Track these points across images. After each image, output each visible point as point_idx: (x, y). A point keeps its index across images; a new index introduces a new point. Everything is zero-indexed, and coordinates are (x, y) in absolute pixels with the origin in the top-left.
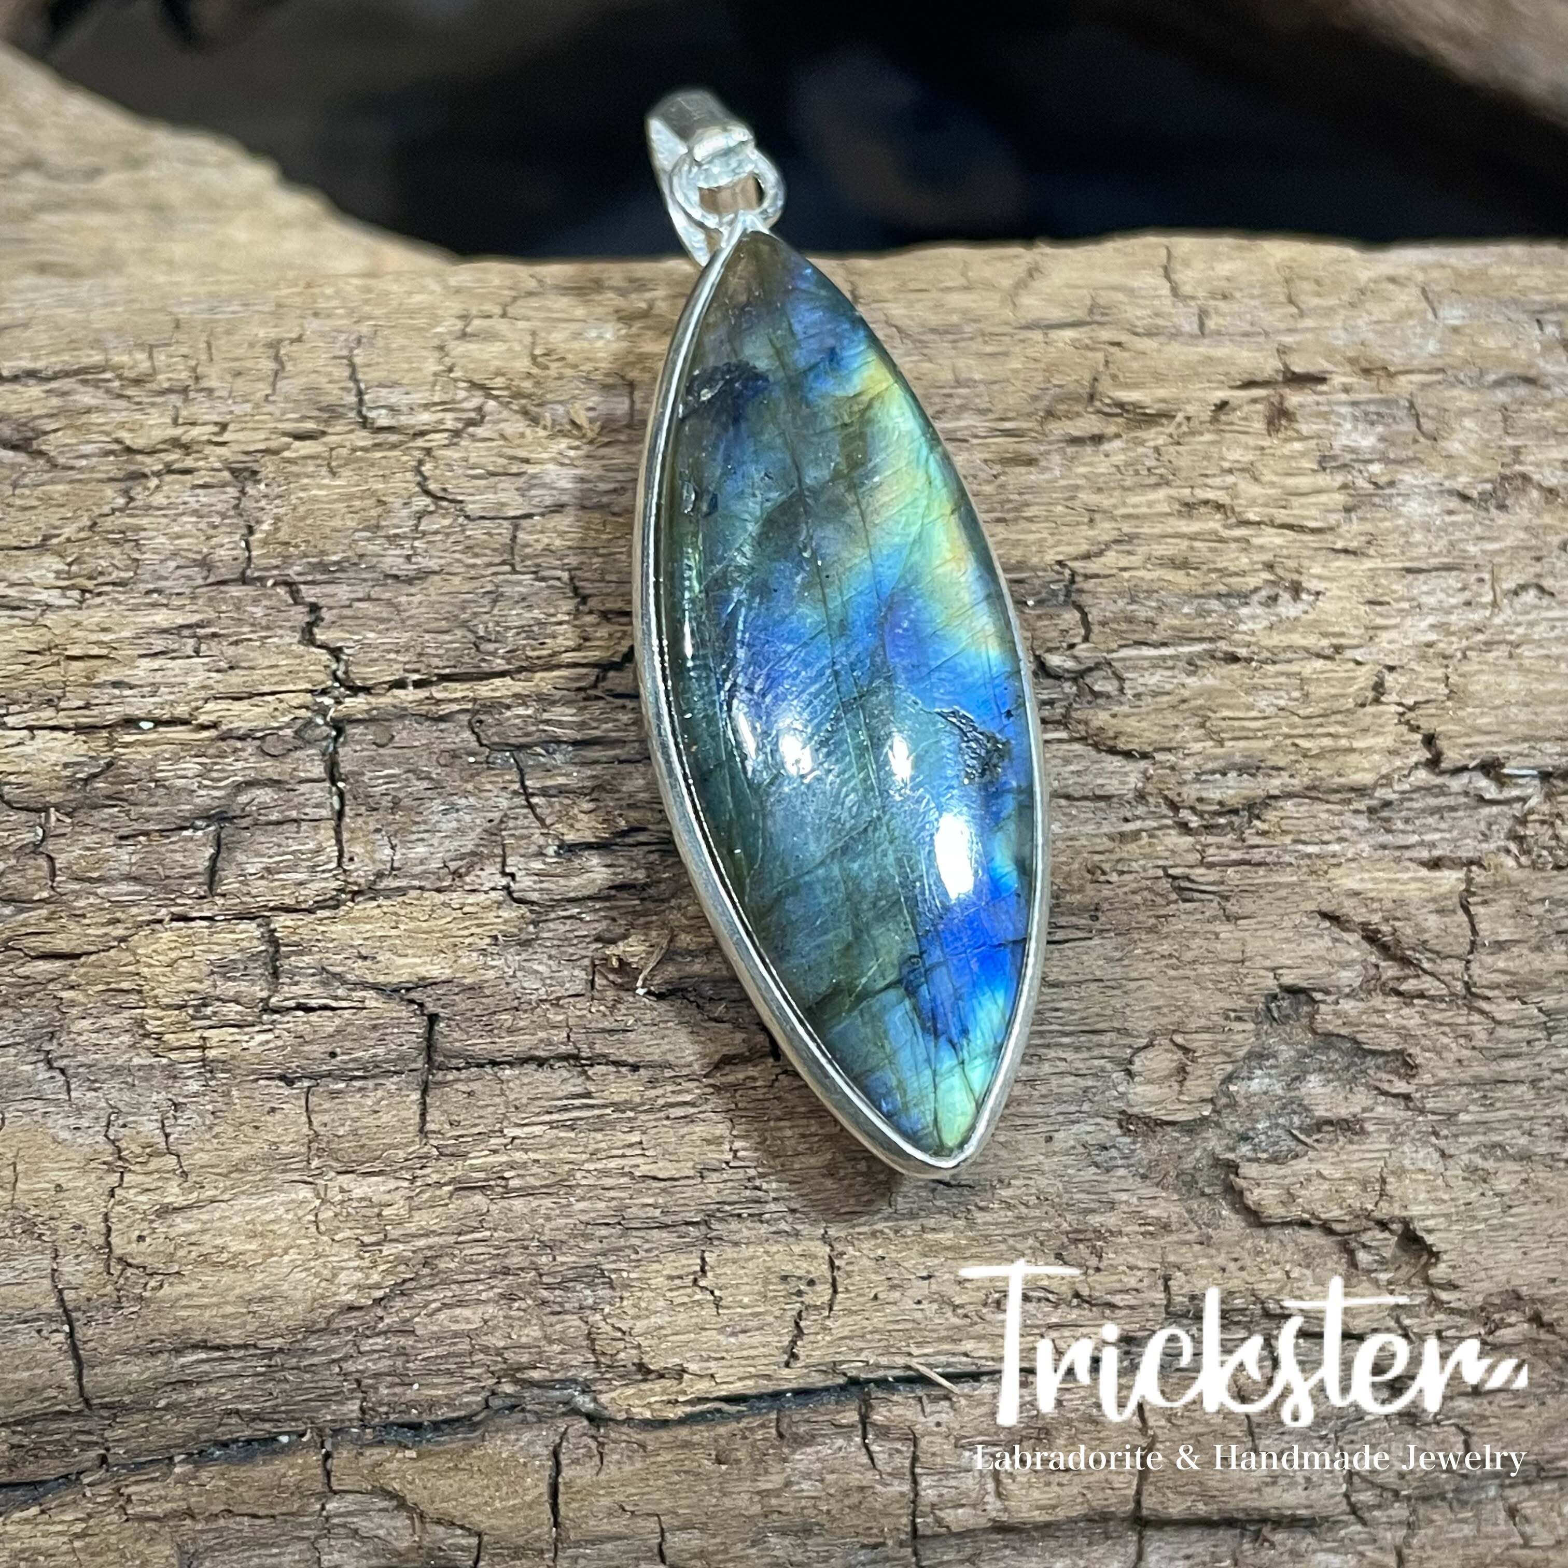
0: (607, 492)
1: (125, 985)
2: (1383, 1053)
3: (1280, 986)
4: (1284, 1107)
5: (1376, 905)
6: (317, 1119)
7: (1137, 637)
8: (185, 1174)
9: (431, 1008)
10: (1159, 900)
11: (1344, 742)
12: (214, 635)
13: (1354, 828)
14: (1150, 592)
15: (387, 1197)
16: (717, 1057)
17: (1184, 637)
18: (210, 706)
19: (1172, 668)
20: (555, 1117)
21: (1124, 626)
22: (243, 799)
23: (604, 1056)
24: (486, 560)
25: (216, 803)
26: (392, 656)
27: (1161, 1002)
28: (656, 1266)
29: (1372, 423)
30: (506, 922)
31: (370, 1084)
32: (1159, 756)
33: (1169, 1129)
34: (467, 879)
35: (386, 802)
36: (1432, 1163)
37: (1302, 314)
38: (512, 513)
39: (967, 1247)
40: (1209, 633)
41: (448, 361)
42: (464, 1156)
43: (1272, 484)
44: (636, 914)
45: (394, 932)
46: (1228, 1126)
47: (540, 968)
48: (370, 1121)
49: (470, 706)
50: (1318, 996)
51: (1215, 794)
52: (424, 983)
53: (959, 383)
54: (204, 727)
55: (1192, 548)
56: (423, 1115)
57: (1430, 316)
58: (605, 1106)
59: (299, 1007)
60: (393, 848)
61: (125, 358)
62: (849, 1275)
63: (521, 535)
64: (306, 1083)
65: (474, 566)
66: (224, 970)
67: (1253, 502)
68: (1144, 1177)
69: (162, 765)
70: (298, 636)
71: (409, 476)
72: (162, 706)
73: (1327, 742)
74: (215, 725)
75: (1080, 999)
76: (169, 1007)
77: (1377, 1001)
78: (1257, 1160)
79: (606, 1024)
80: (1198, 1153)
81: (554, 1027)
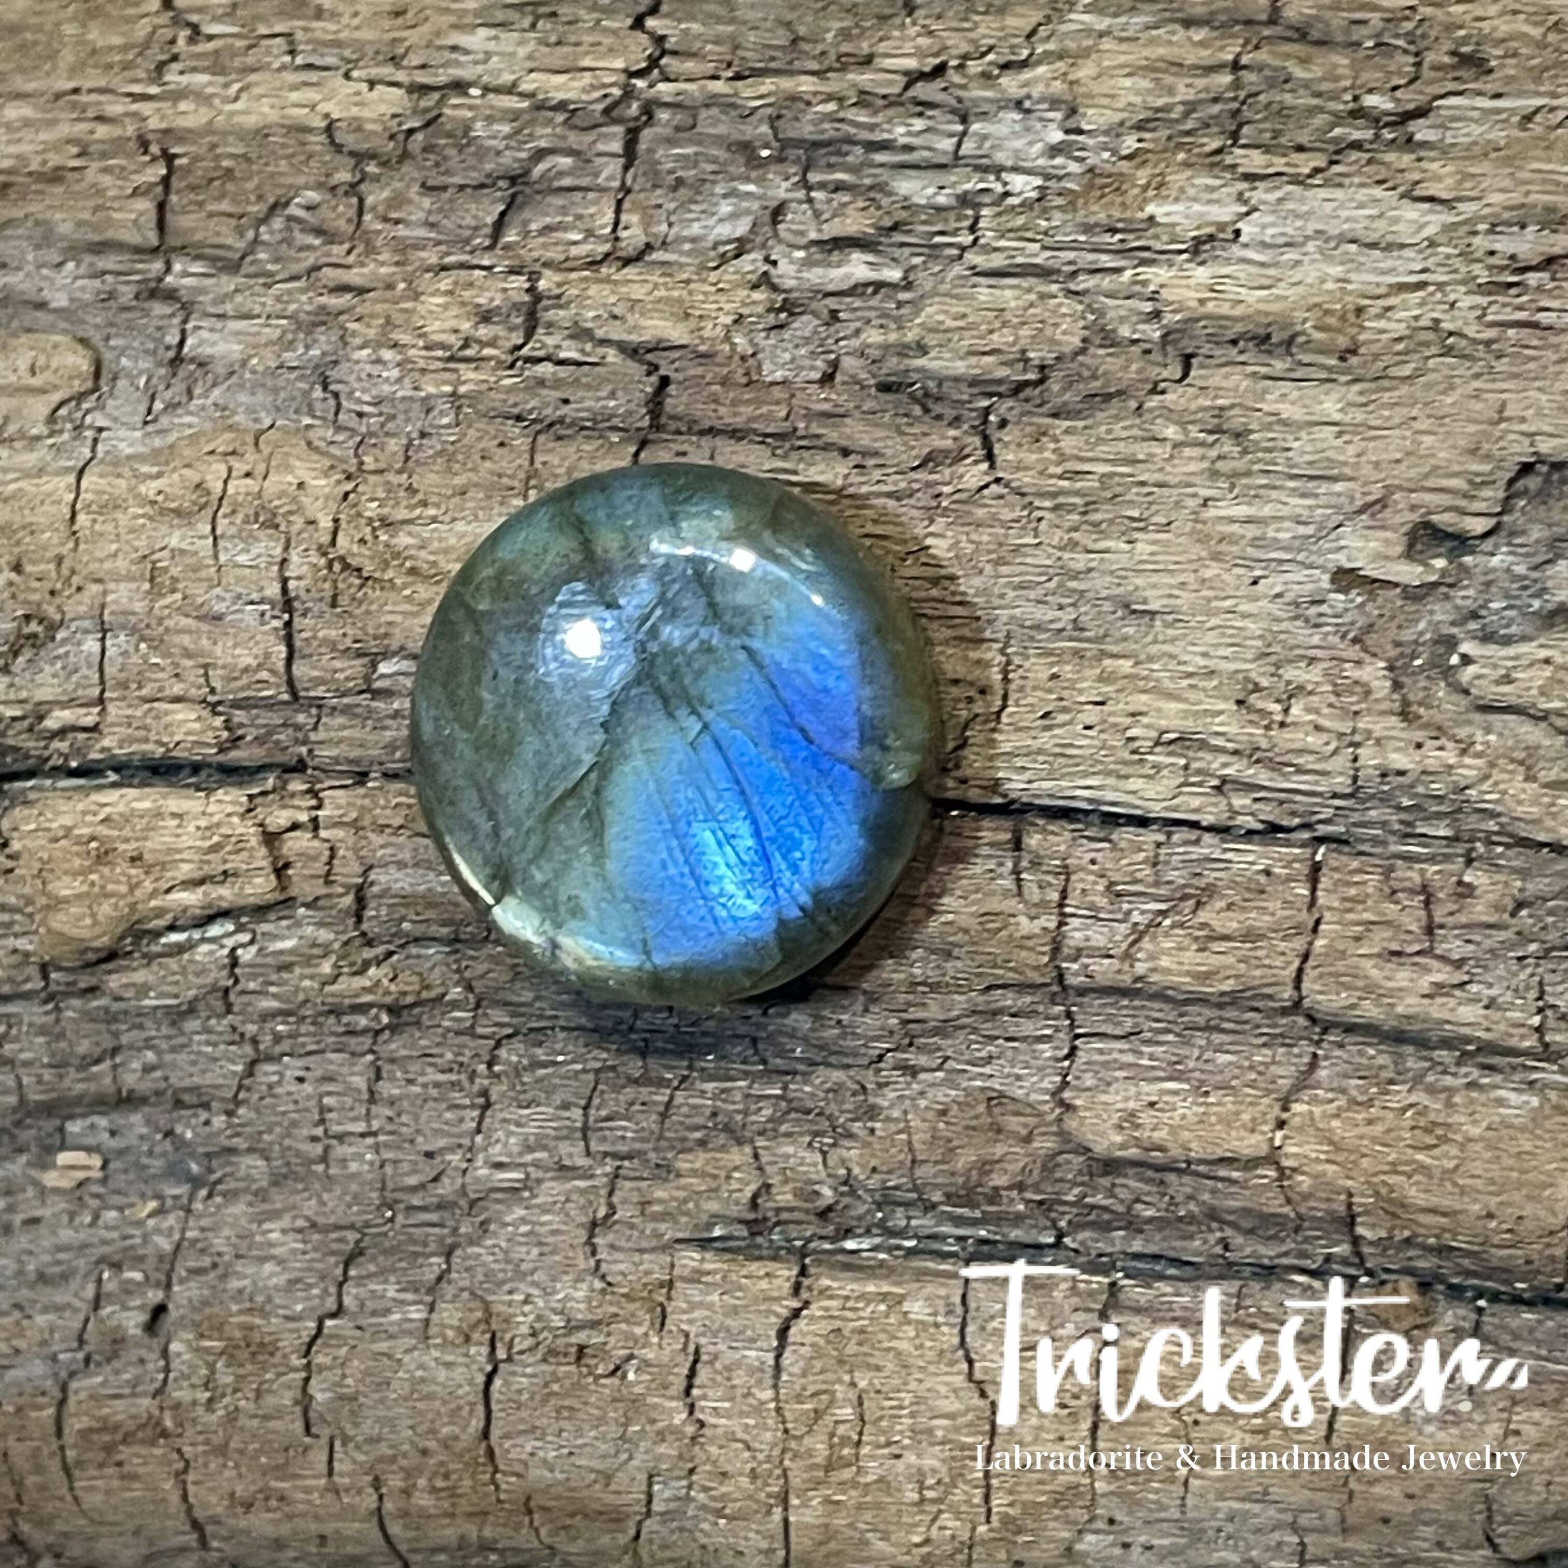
3: (1537, 455)
4: (1525, 588)
6: (539, 458)
8: (413, 491)
12: (553, 15)
18: (533, 76)
19: (1503, 121)
22: (545, 164)
31: (595, 434)
35: (670, 179)
52: (663, 346)
54: (523, 96)
59: (548, 358)
60: (670, 225)
62: (1021, 689)
64: (539, 427)
68: (1355, 641)
70: (629, 21)
74: (532, 96)
80: (1422, 626)
81: (777, 403)
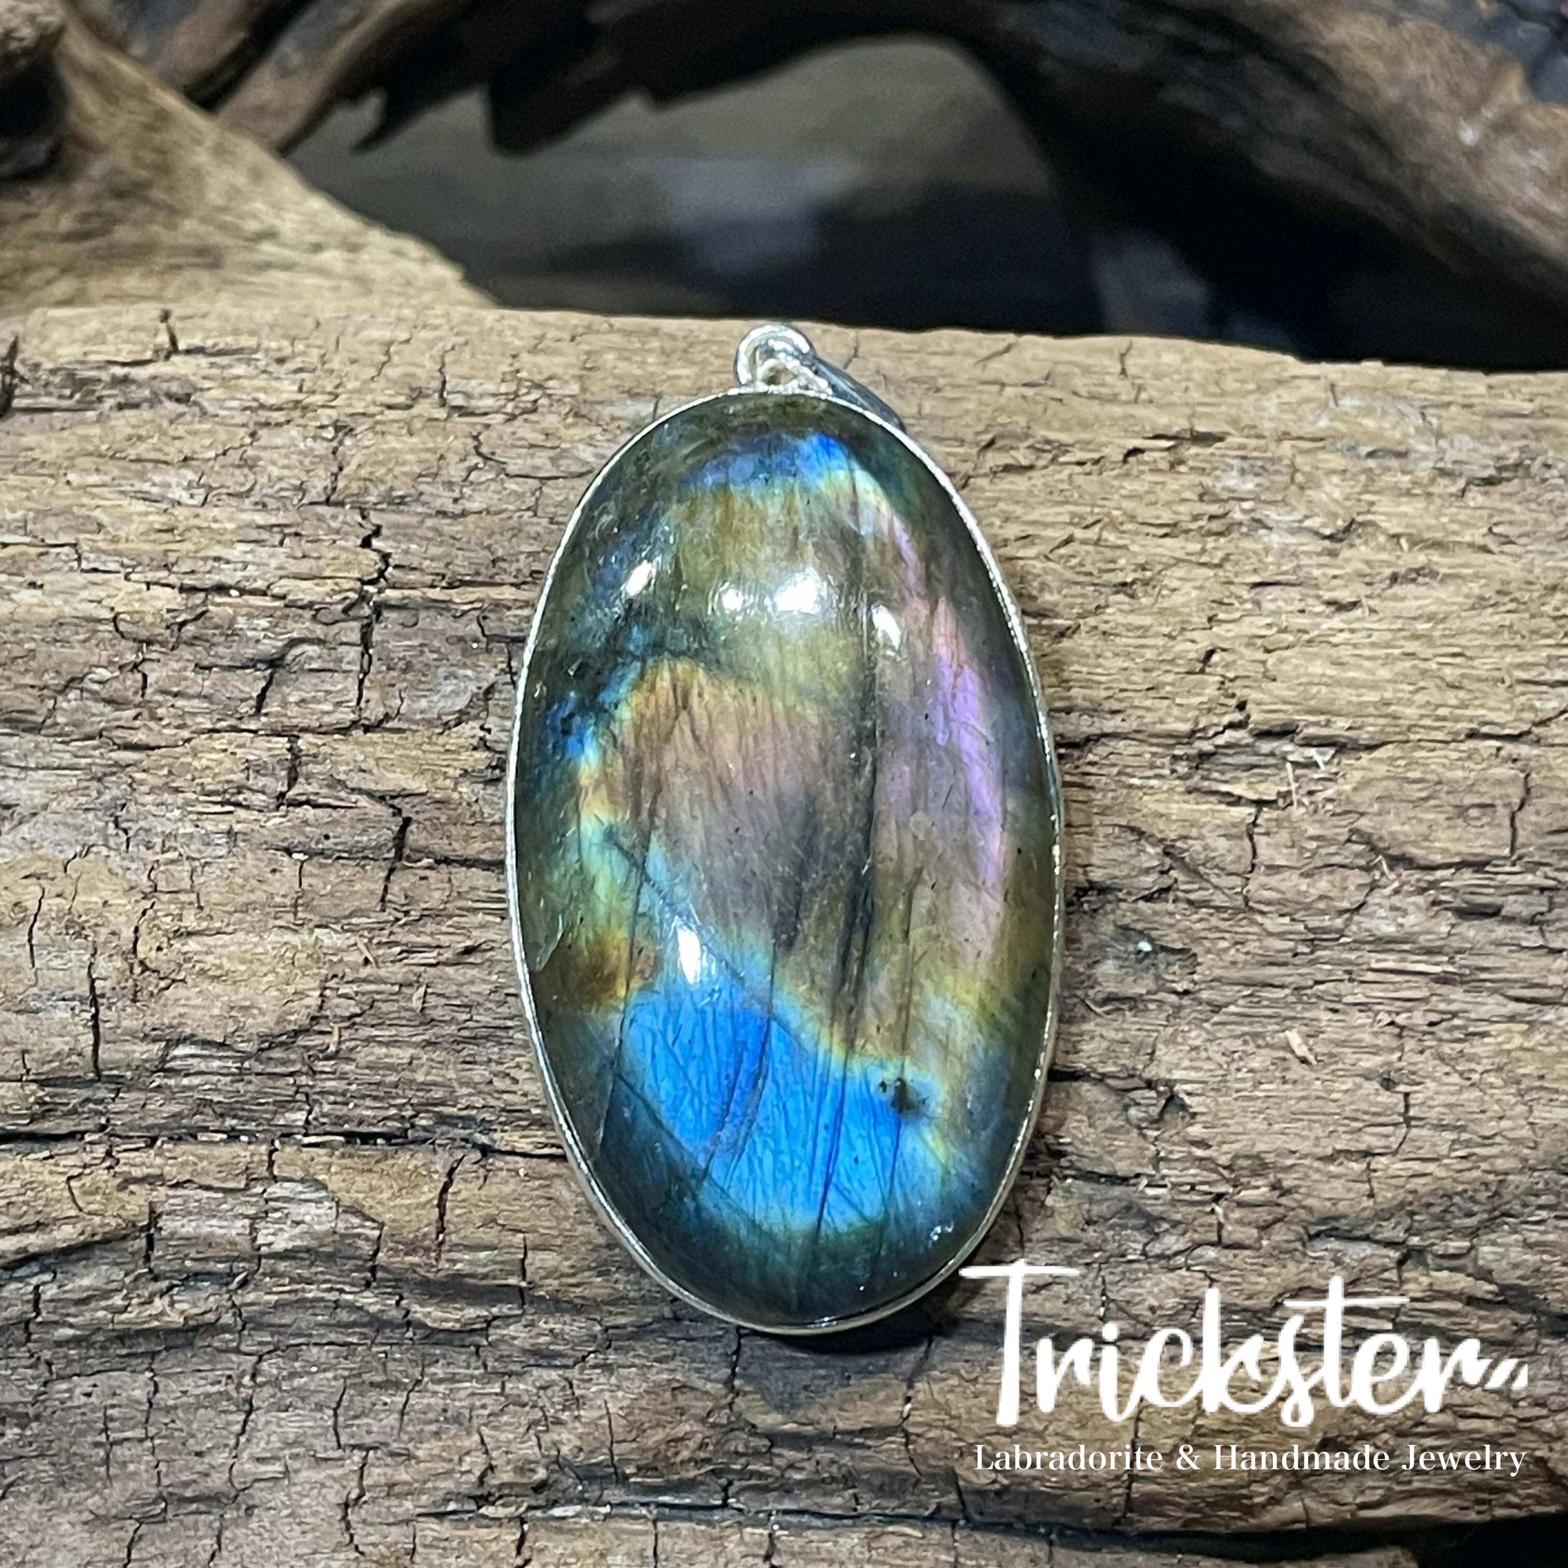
2: (1173, 951)
6: (306, 882)
8: (201, 908)
9: (406, 812)
12: (297, 534)
18: (284, 582)
22: (297, 651)
25: (276, 650)
29: (1257, 475)
31: (351, 863)
35: (402, 664)
37: (1223, 394)
38: (542, 474)
41: (517, 365)
48: (346, 887)
49: (480, 605)
50: (1121, 895)
52: (404, 794)
53: (920, 415)
54: (276, 597)
56: (386, 889)
57: (1332, 404)
59: (307, 802)
60: (402, 700)
61: (274, 345)
63: (547, 491)
64: (302, 856)
66: (259, 769)
69: (241, 620)
70: (360, 542)
71: (468, 441)
72: (247, 579)
74: (283, 597)
77: (1170, 907)
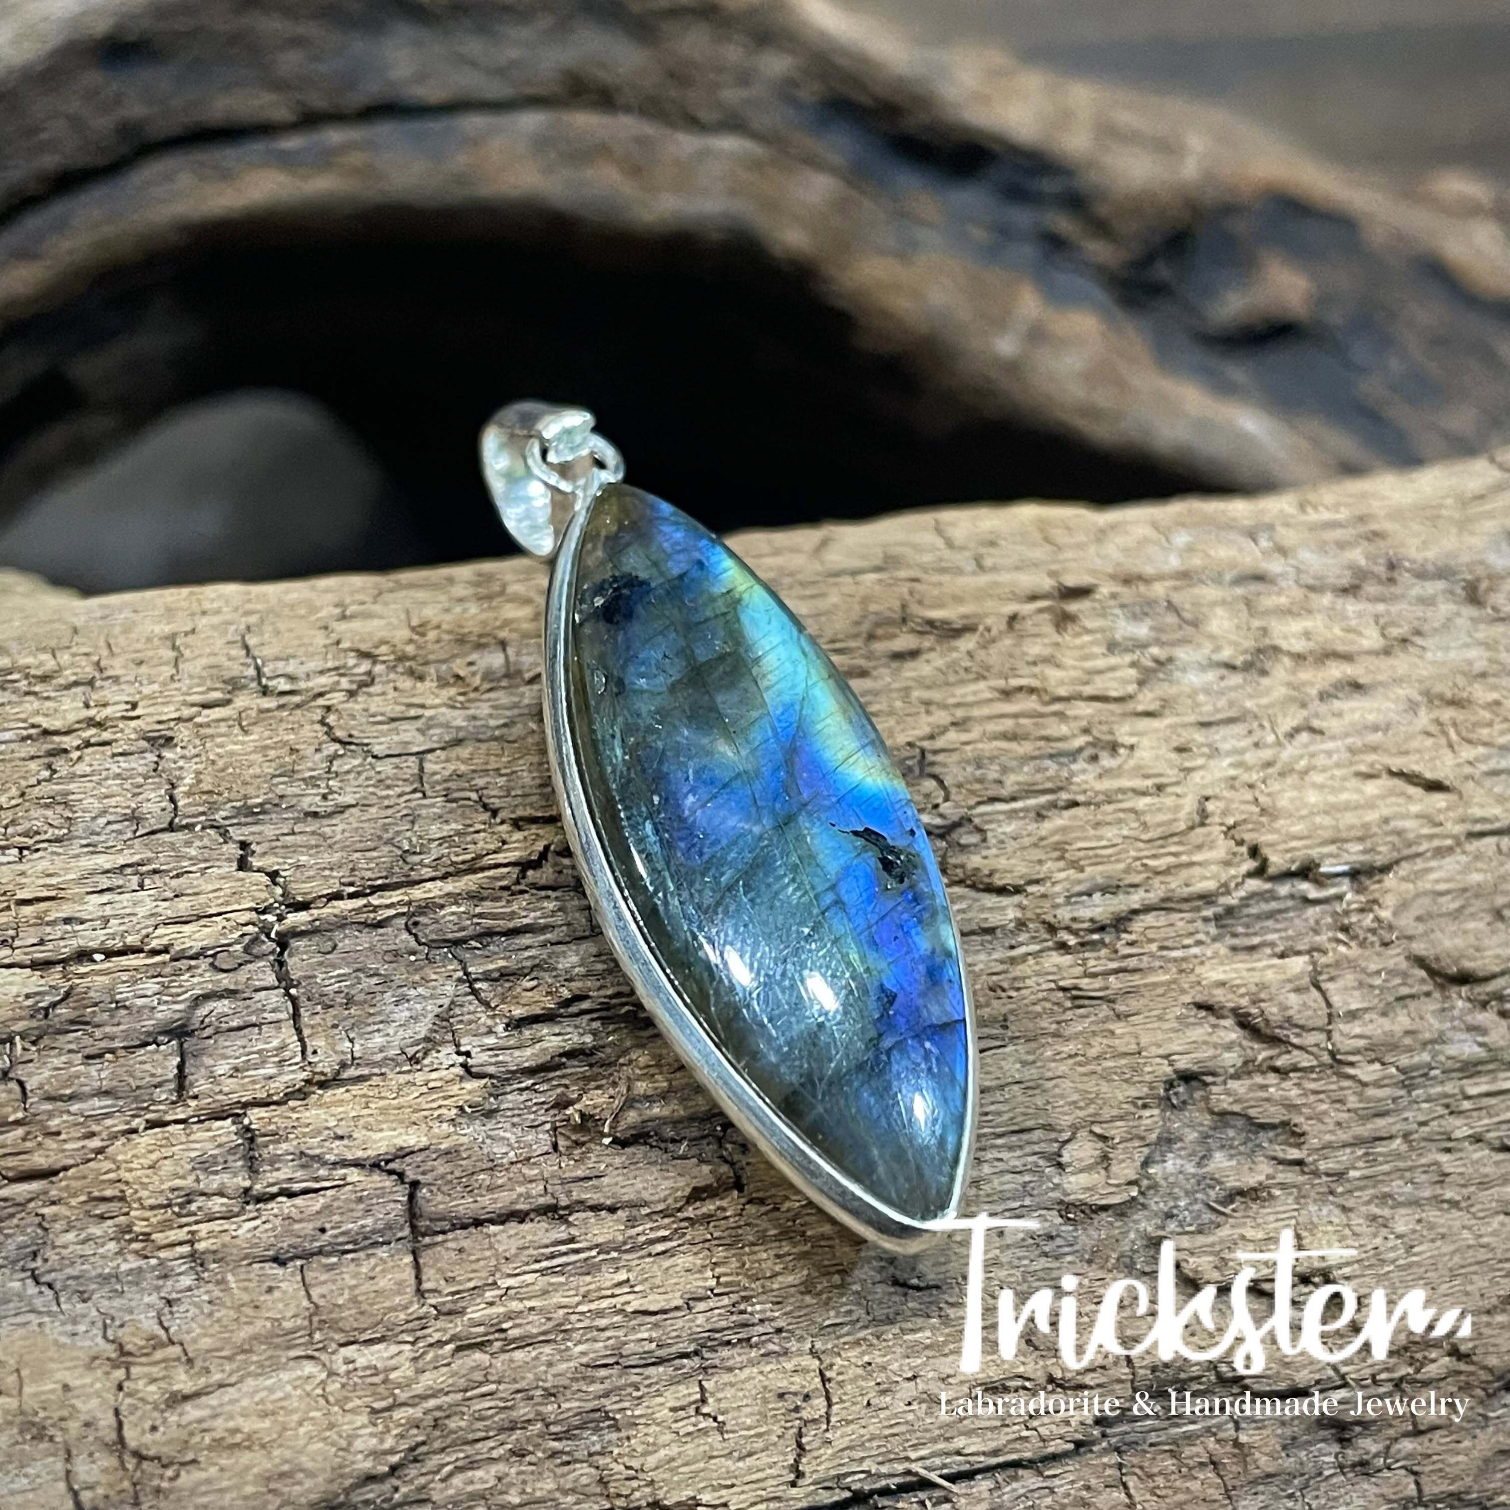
0: (498, 727)
1: (108, 1193)
2: (1273, 1127)
3: (1176, 1071)
4: (1199, 1184)
5: (1243, 990)
6: (315, 1293)
7: (990, 793)
8: (190, 1361)
9: (411, 1175)
10: (1056, 1008)
11: (1184, 858)
12: (155, 871)
13: (1207, 933)
14: (992, 759)
15: (393, 1362)
16: (688, 1190)
17: (1030, 791)
18: (161, 931)
19: (1024, 818)
20: (545, 1264)
21: (977, 786)
22: (204, 1010)
23: (581, 1202)
24: (398, 790)
25: (177, 1016)
26: (327, 873)
27: (1075, 1097)
28: (659, 1400)
29: (1141, 619)
30: (470, 1092)
31: (361, 1255)
32: (1030, 889)
33: (1103, 1215)
34: (426, 1062)
35: (340, 999)
36: (1338, 1217)
37: (1061, 550)
38: (415, 749)
39: (945, 1343)
40: (1049, 785)
41: (334, 636)
42: (462, 1312)
43: (1074, 668)
44: (587, 1079)
45: (366, 1112)
46: (1155, 1208)
47: (508, 1135)
48: (368, 1286)
49: (405, 910)
50: (1209, 1079)
51: (1085, 913)
52: (403, 1153)
54: (156, 952)
55: (1018, 725)
56: (418, 1276)
57: (1164, 543)
58: (590, 1249)
59: (281, 1193)
60: (351, 1041)
61: (30, 660)
62: (841, 1384)
63: (429, 767)
64: (299, 1263)
65: (387, 797)
66: (205, 1165)
67: (1062, 683)
68: (1090, 1262)
69: (122, 988)
70: (235, 865)
71: (318, 727)
72: (113, 937)
73: (1171, 860)
74: (166, 949)
75: (1006, 1101)
76: (152, 1208)
77: (1258, 1079)
78: (1187, 1233)
79: (579, 1173)
80: (1132, 1236)
81: (531, 1181)
